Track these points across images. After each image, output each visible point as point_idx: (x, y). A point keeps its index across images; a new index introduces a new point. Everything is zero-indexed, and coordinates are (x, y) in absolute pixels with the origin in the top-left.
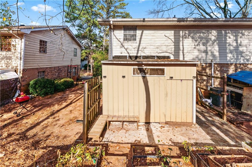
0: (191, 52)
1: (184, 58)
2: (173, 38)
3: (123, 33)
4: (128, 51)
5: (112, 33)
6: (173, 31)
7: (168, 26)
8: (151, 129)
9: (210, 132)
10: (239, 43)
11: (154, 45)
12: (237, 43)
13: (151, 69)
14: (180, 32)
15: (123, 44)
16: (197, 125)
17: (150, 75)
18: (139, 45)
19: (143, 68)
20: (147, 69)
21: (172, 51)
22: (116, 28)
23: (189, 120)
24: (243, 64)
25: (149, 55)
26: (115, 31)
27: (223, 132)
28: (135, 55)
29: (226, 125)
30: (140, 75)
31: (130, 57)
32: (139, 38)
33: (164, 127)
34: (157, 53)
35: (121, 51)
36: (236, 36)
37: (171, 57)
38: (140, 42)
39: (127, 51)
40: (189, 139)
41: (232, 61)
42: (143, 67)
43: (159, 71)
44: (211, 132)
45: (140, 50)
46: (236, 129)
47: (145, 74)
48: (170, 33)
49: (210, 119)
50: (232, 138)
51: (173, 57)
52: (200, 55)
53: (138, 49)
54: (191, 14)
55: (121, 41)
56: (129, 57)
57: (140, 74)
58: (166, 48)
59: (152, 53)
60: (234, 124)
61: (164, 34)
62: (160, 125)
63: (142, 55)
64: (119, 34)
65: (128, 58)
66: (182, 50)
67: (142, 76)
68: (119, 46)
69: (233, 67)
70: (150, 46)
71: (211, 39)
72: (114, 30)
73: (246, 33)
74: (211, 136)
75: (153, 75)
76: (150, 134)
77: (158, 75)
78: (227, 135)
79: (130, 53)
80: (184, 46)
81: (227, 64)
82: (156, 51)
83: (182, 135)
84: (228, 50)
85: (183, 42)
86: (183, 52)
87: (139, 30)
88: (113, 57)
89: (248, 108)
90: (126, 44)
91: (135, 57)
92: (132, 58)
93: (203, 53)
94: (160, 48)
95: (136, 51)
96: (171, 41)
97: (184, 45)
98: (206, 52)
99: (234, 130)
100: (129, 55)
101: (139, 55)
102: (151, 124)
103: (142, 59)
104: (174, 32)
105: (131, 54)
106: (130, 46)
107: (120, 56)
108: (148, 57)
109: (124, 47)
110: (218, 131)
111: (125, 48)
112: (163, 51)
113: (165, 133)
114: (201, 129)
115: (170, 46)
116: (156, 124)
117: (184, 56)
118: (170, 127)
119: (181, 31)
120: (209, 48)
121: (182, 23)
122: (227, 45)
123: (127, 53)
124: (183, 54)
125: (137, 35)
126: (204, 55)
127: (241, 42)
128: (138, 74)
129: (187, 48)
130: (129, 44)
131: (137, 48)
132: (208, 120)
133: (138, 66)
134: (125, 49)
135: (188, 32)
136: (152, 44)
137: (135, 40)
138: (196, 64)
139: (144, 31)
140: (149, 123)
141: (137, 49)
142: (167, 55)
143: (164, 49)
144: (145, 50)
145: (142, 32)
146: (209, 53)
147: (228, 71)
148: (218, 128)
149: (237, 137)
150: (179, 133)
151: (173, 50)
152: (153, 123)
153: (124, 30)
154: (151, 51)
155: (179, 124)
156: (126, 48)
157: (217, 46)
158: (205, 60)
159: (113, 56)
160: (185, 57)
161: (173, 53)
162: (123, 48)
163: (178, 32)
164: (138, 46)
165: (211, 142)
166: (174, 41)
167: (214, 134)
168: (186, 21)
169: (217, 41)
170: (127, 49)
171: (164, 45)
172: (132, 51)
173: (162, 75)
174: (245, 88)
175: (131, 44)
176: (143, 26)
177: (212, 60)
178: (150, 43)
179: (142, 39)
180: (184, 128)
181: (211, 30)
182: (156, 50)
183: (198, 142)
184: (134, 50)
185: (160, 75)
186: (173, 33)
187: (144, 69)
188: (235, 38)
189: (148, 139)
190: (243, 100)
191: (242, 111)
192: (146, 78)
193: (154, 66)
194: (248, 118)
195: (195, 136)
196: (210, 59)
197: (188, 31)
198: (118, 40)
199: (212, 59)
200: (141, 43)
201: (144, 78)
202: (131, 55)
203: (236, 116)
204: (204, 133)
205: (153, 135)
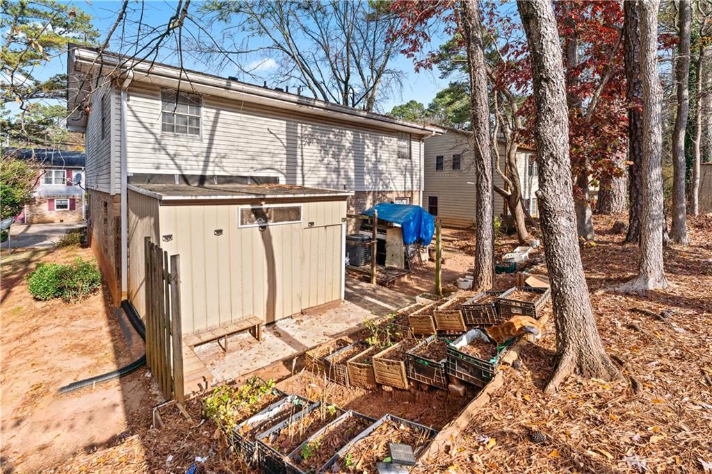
0: (315, 169)
1: (303, 181)
2: (285, 137)
3: (160, 107)
4: (178, 162)
5: (125, 104)
6: (285, 122)
7: (275, 109)
8: (284, 331)
9: (365, 305)
10: (378, 157)
11: (245, 149)
12: (376, 155)
13: (276, 210)
14: (297, 126)
15: (163, 142)
16: (346, 301)
17: (275, 222)
18: (209, 148)
19: (261, 209)
20: (269, 210)
21: (282, 167)
22: (137, 89)
23: (336, 298)
24: (381, 192)
25: (235, 174)
26: (131, 98)
27: (379, 300)
28: (199, 173)
29: (378, 289)
30: (256, 224)
31: (185, 178)
32: (210, 128)
33: (302, 321)
34: (252, 170)
35: (156, 161)
36: (375, 145)
37: (280, 179)
38: (211, 139)
39: (175, 162)
40: (348, 323)
41: (370, 187)
42: (263, 207)
43: (291, 212)
44: (367, 305)
45: (211, 159)
46: (391, 291)
47: (266, 220)
48: (279, 125)
49: (356, 287)
50: (392, 304)
51: (284, 179)
52: (329, 176)
53: (207, 157)
54: (287, 77)
55: (154, 131)
56: (182, 181)
57: (256, 222)
58: (270, 159)
59: (241, 169)
60: (385, 286)
61: (267, 127)
62: (295, 320)
63: (217, 173)
64: (149, 110)
65: (177, 183)
66: (300, 164)
67: (260, 227)
68: (150, 146)
69: (370, 197)
70: (235, 152)
71: (344, 146)
72: (130, 93)
73: (386, 142)
74: (370, 310)
75: (280, 221)
76: (289, 340)
77: (290, 220)
78: (385, 302)
79: (183, 167)
80: (304, 158)
81: (364, 192)
82: (250, 166)
83: (335, 321)
84: (365, 168)
85: (302, 148)
86: (302, 170)
87: (210, 106)
88: (128, 177)
89: (393, 260)
90: (171, 142)
91: (198, 178)
92: (190, 182)
93: (332, 173)
94: (258, 158)
95: (202, 164)
96: (281, 144)
97: (304, 154)
98: (337, 170)
99: (389, 294)
100: (182, 172)
101: (209, 173)
102: (277, 324)
103: (216, 183)
104: (287, 124)
105: (186, 170)
106: (184, 149)
107: (153, 176)
108: (231, 179)
109: (165, 150)
110: (373, 300)
111: (169, 151)
112: (265, 167)
113: (310, 329)
114: (352, 304)
115: (279, 156)
116: (285, 320)
117: (303, 177)
118: (311, 318)
119: (299, 124)
120: (342, 164)
121: (304, 109)
122: (365, 159)
123: (174, 167)
124: (303, 174)
125: (203, 119)
126: (334, 176)
127: (380, 156)
128: (252, 222)
129: (309, 161)
130: (179, 143)
131: (204, 155)
132: (355, 290)
133: (252, 204)
134: (168, 154)
135: (312, 128)
136: (240, 148)
137: (197, 131)
138: (346, 196)
139: (222, 112)
140: (274, 322)
141: (203, 159)
142: (272, 174)
143: (267, 160)
144: (223, 160)
145: (217, 114)
146: (342, 173)
147: (365, 204)
148: (372, 296)
149: (395, 300)
150: (329, 321)
151: (284, 164)
152: (280, 320)
153: (163, 101)
154: (238, 165)
155: (322, 309)
156: (172, 153)
157: (352, 161)
158: (336, 186)
159: (129, 175)
160: (305, 179)
161: (285, 171)
162: (163, 152)
163: (294, 125)
164: (205, 150)
165: (374, 317)
166: (286, 145)
167: (372, 306)
168: (312, 106)
169: (353, 152)
170: (175, 155)
171: (268, 151)
172: (189, 163)
173: (296, 220)
174: (388, 230)
175: (185, 144)
176: (218, 97)
177: (345, 185)
178: (236, 144)
179: (217, 133)
180: (331, 312)
181: (345, 130)
182: (251, 162)
183: (359, 322)
184: (194, 158)
185: (293, 220)
186: (285, 126)
187: (265, 211)
188: (374, 148)
189: (292, 346)
190: (387, 249)
191: (387, 265)
192: (269, 228)
193: (283, 203)
194: (397, 273)
195: (352, 317)
196: (342, 185)
197: (310, 126)
198: (146, 128)
199: (344, 183)
200: (215, 142)
201: (263, 228)
202: (186, 173)
203: (385, 273)
204: (360, 309)
205: (294, 340)
